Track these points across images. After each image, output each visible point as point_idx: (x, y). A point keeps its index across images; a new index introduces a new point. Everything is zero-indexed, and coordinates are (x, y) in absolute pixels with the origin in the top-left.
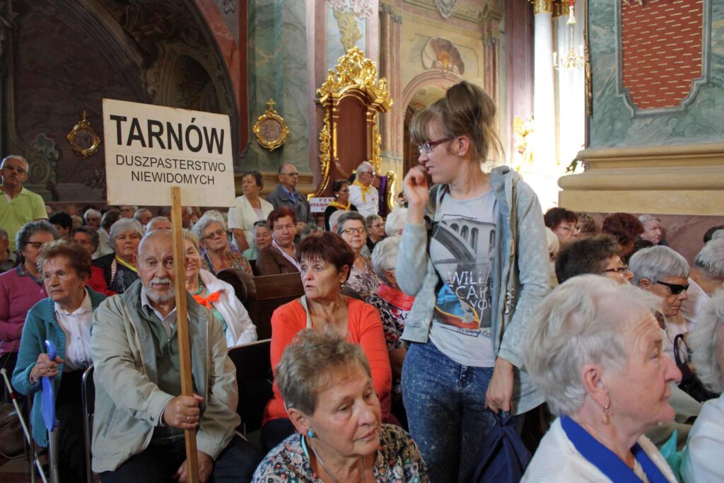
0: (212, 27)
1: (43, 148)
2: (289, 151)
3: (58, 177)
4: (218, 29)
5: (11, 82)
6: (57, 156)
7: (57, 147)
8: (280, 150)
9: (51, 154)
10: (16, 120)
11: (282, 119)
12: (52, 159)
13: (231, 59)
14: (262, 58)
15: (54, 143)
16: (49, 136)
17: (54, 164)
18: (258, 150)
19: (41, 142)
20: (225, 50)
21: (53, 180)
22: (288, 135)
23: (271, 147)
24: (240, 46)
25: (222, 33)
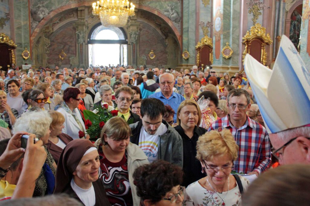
0: (175, 32)
1: (144, 58)
2: (190, 59)
3: (147, 64)
5: (138, 45)
6: (146, 59)
7: (147, 58)
8: (188, 59)
10: (139, 52)
11: (188, 52)
12: (145, 60)
13: (179, 39)
14: (185, 39)
16: (145, 55)
18: (184, 60)
19: (143, 57)
20: (178, 37)
22: (189, 56)
23: (186, 59)
24: (181, 36)
25: (177, 33)
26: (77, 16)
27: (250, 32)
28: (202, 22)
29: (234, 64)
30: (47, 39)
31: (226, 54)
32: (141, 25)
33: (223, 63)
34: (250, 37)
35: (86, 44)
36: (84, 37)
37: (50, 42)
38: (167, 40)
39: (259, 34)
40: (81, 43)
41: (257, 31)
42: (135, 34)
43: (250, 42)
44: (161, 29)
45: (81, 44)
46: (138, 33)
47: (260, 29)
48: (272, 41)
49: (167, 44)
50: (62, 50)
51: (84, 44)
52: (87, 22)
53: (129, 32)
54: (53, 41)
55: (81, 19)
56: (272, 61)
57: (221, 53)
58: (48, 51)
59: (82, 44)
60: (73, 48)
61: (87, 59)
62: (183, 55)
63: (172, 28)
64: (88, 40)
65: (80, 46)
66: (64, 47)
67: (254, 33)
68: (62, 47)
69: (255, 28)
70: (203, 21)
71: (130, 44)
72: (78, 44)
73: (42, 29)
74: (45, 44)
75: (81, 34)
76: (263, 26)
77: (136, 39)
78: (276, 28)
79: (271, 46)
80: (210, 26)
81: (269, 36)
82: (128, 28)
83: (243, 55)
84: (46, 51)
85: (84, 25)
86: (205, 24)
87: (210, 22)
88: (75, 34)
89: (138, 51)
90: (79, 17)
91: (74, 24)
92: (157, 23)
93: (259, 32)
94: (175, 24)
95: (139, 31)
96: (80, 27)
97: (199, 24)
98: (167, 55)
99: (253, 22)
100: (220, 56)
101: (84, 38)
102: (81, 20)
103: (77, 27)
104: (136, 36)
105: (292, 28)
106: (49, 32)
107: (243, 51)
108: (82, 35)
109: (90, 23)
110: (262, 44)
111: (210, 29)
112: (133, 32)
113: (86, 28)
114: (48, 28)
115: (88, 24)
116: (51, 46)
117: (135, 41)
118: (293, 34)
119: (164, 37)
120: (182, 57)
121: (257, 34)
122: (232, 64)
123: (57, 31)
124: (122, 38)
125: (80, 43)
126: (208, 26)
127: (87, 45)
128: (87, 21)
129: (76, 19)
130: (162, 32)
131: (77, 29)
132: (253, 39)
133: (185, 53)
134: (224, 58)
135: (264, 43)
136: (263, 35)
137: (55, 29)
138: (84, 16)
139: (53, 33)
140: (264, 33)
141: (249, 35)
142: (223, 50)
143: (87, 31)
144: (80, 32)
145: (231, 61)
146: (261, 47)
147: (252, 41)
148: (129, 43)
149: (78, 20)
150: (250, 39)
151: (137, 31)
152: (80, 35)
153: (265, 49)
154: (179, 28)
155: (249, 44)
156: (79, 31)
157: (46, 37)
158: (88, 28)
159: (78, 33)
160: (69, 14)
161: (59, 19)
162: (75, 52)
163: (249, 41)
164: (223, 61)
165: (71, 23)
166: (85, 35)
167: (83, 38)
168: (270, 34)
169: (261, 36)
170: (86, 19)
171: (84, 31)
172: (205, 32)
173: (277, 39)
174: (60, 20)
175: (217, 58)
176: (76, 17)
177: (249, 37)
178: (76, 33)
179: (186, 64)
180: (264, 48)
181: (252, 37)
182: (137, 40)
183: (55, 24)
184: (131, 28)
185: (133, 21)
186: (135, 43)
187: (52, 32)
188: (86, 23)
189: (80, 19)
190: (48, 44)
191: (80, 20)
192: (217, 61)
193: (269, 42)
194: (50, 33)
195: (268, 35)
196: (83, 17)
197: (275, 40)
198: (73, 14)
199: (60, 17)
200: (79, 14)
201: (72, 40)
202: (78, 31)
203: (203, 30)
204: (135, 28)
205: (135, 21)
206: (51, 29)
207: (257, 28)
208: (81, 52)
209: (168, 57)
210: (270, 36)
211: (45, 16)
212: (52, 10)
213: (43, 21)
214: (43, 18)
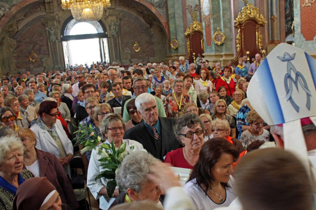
0: (160, 20)
1: (127, 51)
2: (180, 49)
3: (131, 58)
4: (162, 20)
5: (120, 37)
6: (131, 53)
7: (131, 51)
8: (177, 49)
9: (130, 53)
10: (122, 46)
11: (176, 41)
12: (130, 54)
13: (166, 27)
14: (172, 26)
15: (130, 50)
16: (128, 48)
17: (130, 55)
18: (172, 49)
19: (127, 50)
20: (164, 25)
21: (130, 59)
22: (179, 45)
23: (175, 48)
24: (168, 23)
25: (163, 21)
26: (45, 9)
27: (242, 14)
28: (189, 5)
29: (227, 50)
30: (12, 39)
31: (218, 41)
32: (121, 14)
33: (215, 51)
34: (243, 19)
35: (59, 42)
36: (56, 33)
37: (16, 43)
38: (152, 29)
39: (252, 16)
40: (53, 41)
41: (249, 12)
42: (115, 25)
43: (243, 25)
44: (144, 17)
45: (53, 42)
46: (118, 24)
47: (252, 10)
48: (267, 22)
49: (152, 33)
50: (32, 51)
51: (57, 41)
52: (58, 16)
53: (108, 23)
54: (20, 42)
55: (51, 13)
56: (269, 44)
57: (212, 40)
58: (15, 53)
59: (55, 41)
60: (44, 48)
61: (62, 59)
62: (172, 45)
63: (156, 15)
64: (62, 36)
65: (53, 44)
66: (34, 48)
67: (247, 14)
68: (31, 47)
69: (247, 8)
70: (191, 4)
71: (110, 38)
72: (50, 42)
73: (4, 29)
74: (11, 46)
75: (51, 30)
76: (255, 6)
77: (117, 30)
78: (270, 7)
79: (266, 27)
80: (198, 9)
81: (262, 17)
82: (106, 19)
83: (236, 40)
84: (13, 54)
85: (54, 19)
86: (193, 8)
87: (198, 5)
88: (45, 31)
89: (120, 44)
90: (47, 11)
91: (42, 19)
92: (139, 10)
93: (252, 13)
94: (159, 10)
95: (119, 21)
96: (50, 23)
97: (186, 8)
98: (154, 46)
99: (244, 2)
100: (212, 42)
101: (56, 35)
102: (51, 14)
103: (47, 23)
104: (116, 27)
105: (288, 6)
106: (13, 31)
107: (236, 36)
108: (53, 31)
109: (62, 17)
110: (256, 26)
111: (199, 12)
112: (112, 23)
113: (57, 22)
114: (11, 26)
115: (59, 18)
116: (18, 47)
117: (115, 33)
118: (290, 12)
119: (148, 26)
120: (170, 47)
121: (249, 15)
122: (226, 51)
123: (22, 29)
124: (101, 31)
125: (52, 40)
126: (196, 9)
127: (60, 43)
128: (57, 14)
129: (44, 13)
130: (146, 21)
131: (46, 24)
132: (246, 21)
133: (174, 42)
134: (216, 45)
135: (258, 25)
136: (256, 16)
137: (20, 27)
138: (53, 9)
139: (18, 32)
140: (257, 14)
141: (241, 17)
142: (214, 36)
143: (59, 26)
144: (50, 28)
145: (224, 47)
146: (255, 29)
147: (245, 23)
148: (109, 36)
149: (47, 15)
150: (243, 21)
151: (117, 22)
152: (51, 32)
153: (260, 32)
154: (164, 14)
155: (242, 28)
156: (49, 27)
157: (10, 37)
158: (59, 22)
159: (48, 30)
160: (36, 8)
161: (24, 15)
162: (47, 52)
163: (241, 24)
164: (215, 47)
165: (39, 18)
166: (57, 31)
167: (55, 35)
168: (263, 15)
169: (254, 17)
170: (56, 13)
171: (56, 26)
172: (193, 16)
173: (271, 19)
174: (25, 16)
175: (208, 46)
176: (44, 11)
177: (241, 20)
178: (46, 30)
179: (176, 54)
180: (259, 30)
181: (244, 19)
182: (118, 32)
183: (19, 20)
184: (110, 18)
185: (111, 11)
186: (116, 35)
187: (17, 30)
188: (57, 17)
189: (48, 12)
190: (14, 46)
191: (49, 14)
192: (208, 49)
193: (264, 23)
194: (15, 32)
195: (261, 15)
196: (52, 11)
197: (270, 20)
198: (40, 7)
199: (25, 12)
200: (47, 7)
201: (41, 38)
202: (48, 27)
203: (191, 15)
204: (114, 18)
205: (113, 10)
206: (15, 27)
207: (249, 9)
208: (54, 51)
209: (155, 48)
210: (264, 17)
211: (5, 12)
212: (14, 5)
213: (3, 18)
214: (4, 15)
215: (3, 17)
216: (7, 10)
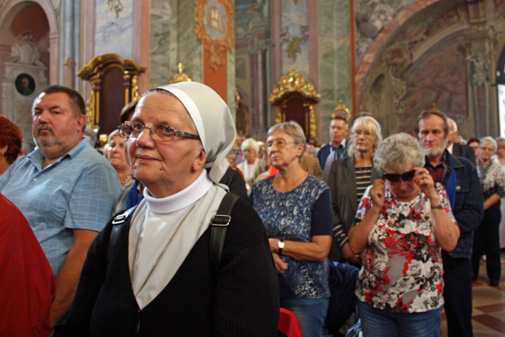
26: (468, 18)
30: (399, 80)
35: (493, 85)
36: (487, 67)
37: (405, 87)
40: (480, 84)
45: (478, 87)
50: (434, 104)
51: (487, 85)
52: (494, 30)
54: (412, 85)
55: (478, 24)
58: (402, 108)
59: (483, 85)
60: (459, 99)
61: (496, 124)
64: (498, 74)
65: (478, 91)
66: (438, 97)
68: (434, 95)
72: (472, 85)
73: (381, 56)
74: (396, 93)
75: (478, 61)
84: (397, 108)
85: (484, 37)
88: (465, 63)
90: (472, 21)
91: (461, 39)
96: (475, 46)
101: (487, 70)
102: (479, 27)
103: (469, 45)
106: (402, 65)
108: (482, 63)
109: (501, 33)
113: (490, 44)
114: (398, 53)
115: (495, 35)
116: (408, 95)
123: (421, 60)
125: (477, 83)
127: (494, 88)
128: (492, 27)
129: (466, 26)
131: (467, 50)
137: (417, 55)
138: (485, 16)
139: (411, 65)
143: (494, 53)
144: (476, 57)
149: (470, 29)
152: (476, 64)
156: (474, 54)
157: (396, 76)
158: (495, 43)
159: (471, 60)
160: (449, 17)
161: (425, 30)
162: (464, 108)
165: (453, 37)
166: (489, 62)
167: (485, 70)
170: (490, 23)
171: (487, 52)
174: (428, 33)
176: (465, 22)
178: (467, 61)
183: (416, 42)
187: (409, 62)
188: (491, 33)
189: (474, 24)
190: (402, 92)
191: (475, 27)
194: (405, 66)
196: (482, 20)
198: (457, 14)
199: (426, 25)
200: (471, 13)
201: (456, 77)
202: (470, 53)
206: (406, 56)
208: (479, 106)
211: (386, 23)
212: (402, 8)
213: (381, 35)
214: (383, 28)
215: (380, 32)
216: (390, 18)
